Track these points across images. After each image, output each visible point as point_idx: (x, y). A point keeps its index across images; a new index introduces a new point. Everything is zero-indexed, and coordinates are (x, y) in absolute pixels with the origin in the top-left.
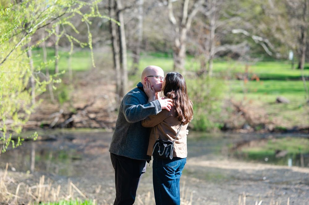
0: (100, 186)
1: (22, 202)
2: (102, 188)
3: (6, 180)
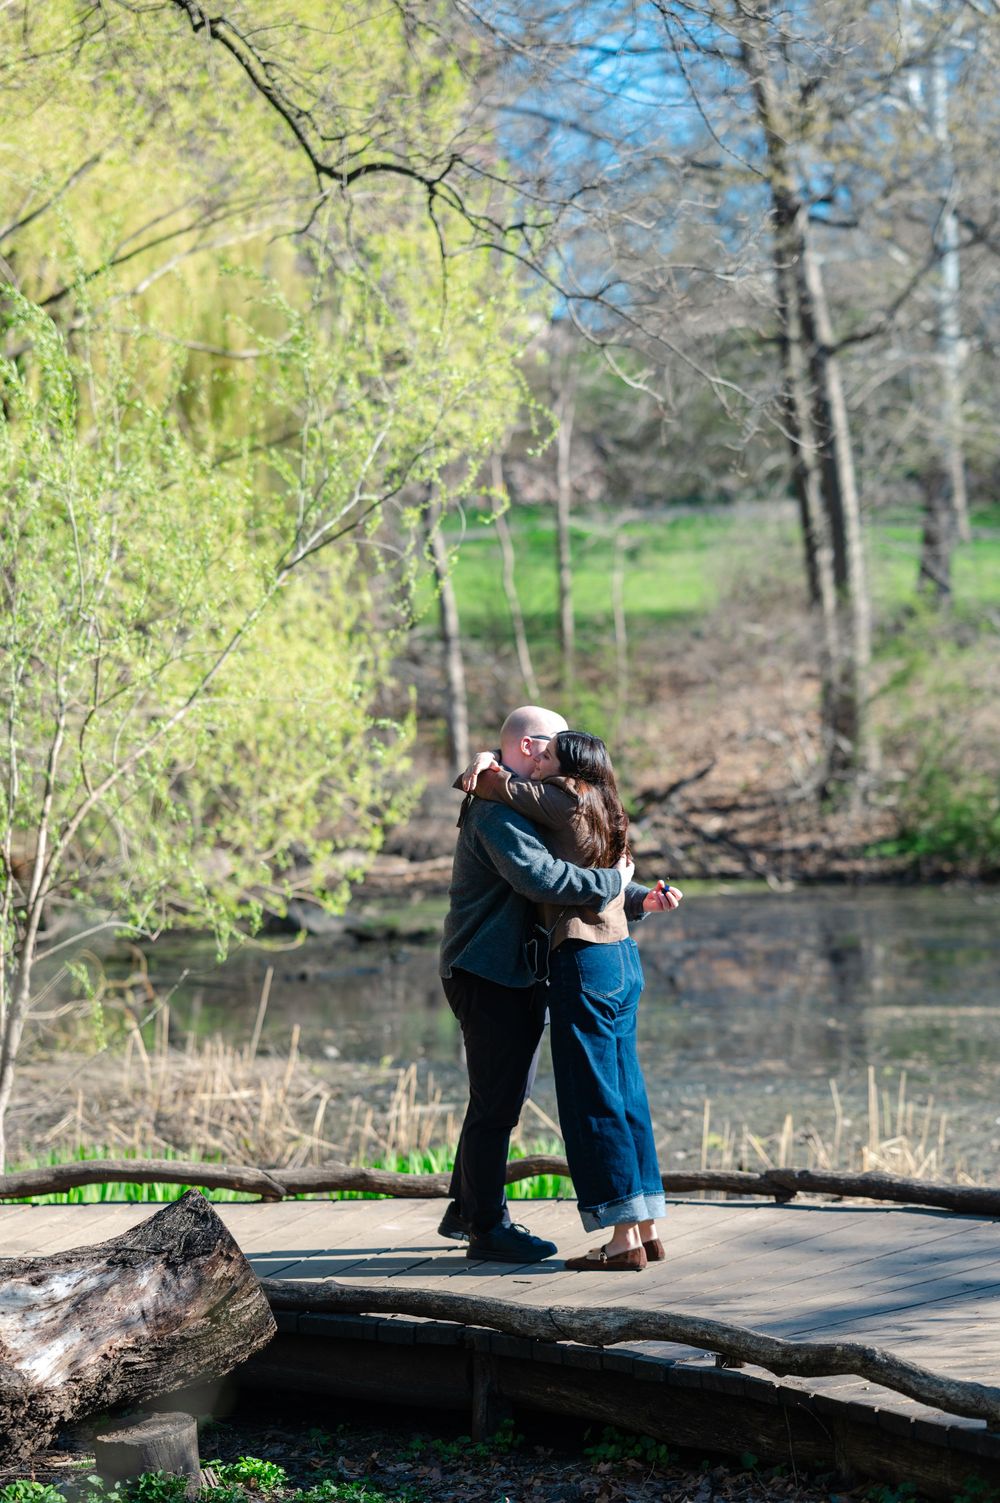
3: (294, 1089)
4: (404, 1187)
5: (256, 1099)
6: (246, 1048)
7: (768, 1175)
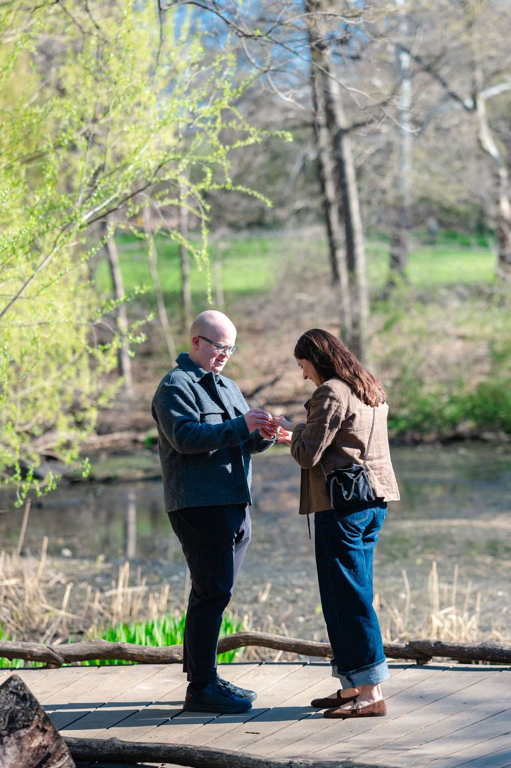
0: (269, 586)
1: (78, 627)
2: (274, 591)
3: (44, 578)
4: (149, 656)
5: (21, 585)
6: (14, 552)
7: (412, 644)
